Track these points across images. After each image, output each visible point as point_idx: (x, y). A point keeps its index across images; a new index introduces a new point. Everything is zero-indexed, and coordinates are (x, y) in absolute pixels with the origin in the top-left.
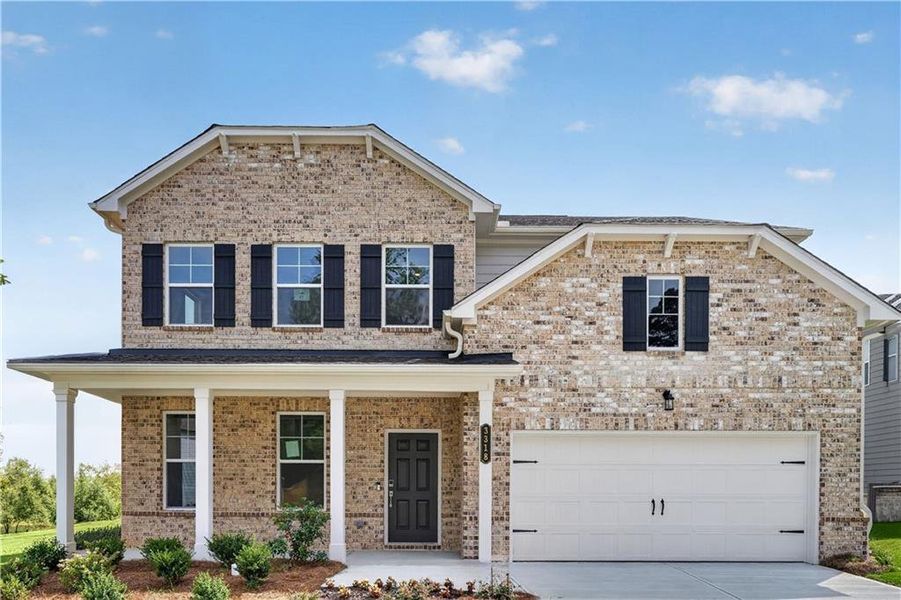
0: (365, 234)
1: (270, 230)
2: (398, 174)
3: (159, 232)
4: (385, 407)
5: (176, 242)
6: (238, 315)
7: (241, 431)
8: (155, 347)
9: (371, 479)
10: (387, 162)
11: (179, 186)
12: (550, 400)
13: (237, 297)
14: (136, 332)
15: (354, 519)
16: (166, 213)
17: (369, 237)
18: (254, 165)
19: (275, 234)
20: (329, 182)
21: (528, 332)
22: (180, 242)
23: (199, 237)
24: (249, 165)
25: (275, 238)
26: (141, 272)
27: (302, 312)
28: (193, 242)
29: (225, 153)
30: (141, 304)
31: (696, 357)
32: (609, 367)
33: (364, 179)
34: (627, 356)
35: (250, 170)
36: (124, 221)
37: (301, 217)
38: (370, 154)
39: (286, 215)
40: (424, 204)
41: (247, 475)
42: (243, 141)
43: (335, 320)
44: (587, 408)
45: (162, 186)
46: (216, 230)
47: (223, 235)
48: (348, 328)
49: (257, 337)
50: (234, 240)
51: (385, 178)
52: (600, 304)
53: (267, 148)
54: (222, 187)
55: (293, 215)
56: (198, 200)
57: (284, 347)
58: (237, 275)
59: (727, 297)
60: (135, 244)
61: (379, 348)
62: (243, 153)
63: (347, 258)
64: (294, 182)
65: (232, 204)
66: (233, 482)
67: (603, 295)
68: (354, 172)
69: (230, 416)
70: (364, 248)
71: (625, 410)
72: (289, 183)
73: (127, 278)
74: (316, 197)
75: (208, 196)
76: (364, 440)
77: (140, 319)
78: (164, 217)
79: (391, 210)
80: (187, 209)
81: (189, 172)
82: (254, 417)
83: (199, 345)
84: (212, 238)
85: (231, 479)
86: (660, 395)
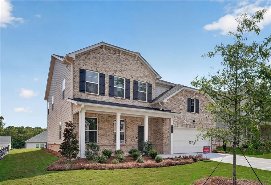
0: (134, 78)
1: (113, 72)
2: (141, 65)
3: (84, 66)
4: (138, 119)
5: (89, 70)
6: (106, 93)
7: (106, 123)
8: (83, 98)
9: (135, 136)
10: (139, 62)
11: (90, 55)
12: (177, 121)
13: (105, 88)
14: (78, 93)
15: (132, 146)
16: (86, 61)
17: (135, 78)
18: (110, 54)
19: (115, 73)
20: (127, 63)
21: (174, 106)
22: (90, 70)
23: (95, 70)
24: (109, 54)
25: (115, 74)
26: (79, 76)
27: (120, 94)
28: (94, 71)
29: (103, 49)
30: (79, 86)
31: (197, 114)
32: (185, 115)
33: (134, 64)
34: (188, 113)
35: (109, 55)
36: (74, 61)
37: (120, 71)
38: (136, 59)
39: (117, 69)
40: (146, 73)
41: (107, 135)
42: (107, 48)
43: (128, 97)
44: (182, 123)
45: (86, 54)
46: (100, 69)
47: (102, 71)
48: (131, 100)
49: (110, 99)
50: (105, 73)
51: (139, 65)
52: (184, 103)
53: (113, 51)
54: (102, 58)
55: (119, 69)
56: (95, 60)
57: (117, 102)
58: (105, 82)
59: (201, 104)
60: (77, 68)
61: (137, 105)
62: (107, 50)
63: (131, 83)
64: (119, 61)
65: (104, 63)
66: (104, 137)
67: (185, 101)
68: (132, 62)
69: (103, 119)
70: (134, 81)
71: (187, 124)
72: (118, 61)
73: (74, 77)
74: (124, 66)
75: (98, 59)
76: (134, 127)
77: (79, 90)
78: (86, 62)
79: (139, 73)
80: (92, 61)
81: (93, 52)
82: (109, 120)
83: (95, 99)
84: (99, 71)
85: (103, 136)
86: (192, 121)
